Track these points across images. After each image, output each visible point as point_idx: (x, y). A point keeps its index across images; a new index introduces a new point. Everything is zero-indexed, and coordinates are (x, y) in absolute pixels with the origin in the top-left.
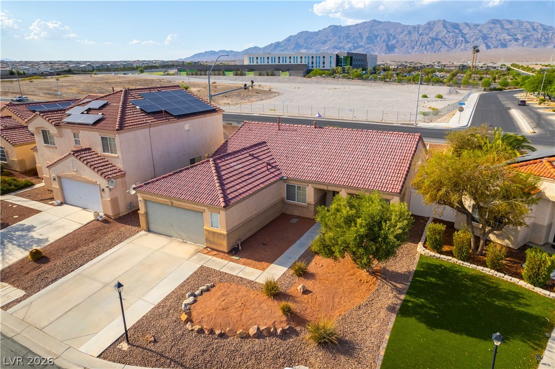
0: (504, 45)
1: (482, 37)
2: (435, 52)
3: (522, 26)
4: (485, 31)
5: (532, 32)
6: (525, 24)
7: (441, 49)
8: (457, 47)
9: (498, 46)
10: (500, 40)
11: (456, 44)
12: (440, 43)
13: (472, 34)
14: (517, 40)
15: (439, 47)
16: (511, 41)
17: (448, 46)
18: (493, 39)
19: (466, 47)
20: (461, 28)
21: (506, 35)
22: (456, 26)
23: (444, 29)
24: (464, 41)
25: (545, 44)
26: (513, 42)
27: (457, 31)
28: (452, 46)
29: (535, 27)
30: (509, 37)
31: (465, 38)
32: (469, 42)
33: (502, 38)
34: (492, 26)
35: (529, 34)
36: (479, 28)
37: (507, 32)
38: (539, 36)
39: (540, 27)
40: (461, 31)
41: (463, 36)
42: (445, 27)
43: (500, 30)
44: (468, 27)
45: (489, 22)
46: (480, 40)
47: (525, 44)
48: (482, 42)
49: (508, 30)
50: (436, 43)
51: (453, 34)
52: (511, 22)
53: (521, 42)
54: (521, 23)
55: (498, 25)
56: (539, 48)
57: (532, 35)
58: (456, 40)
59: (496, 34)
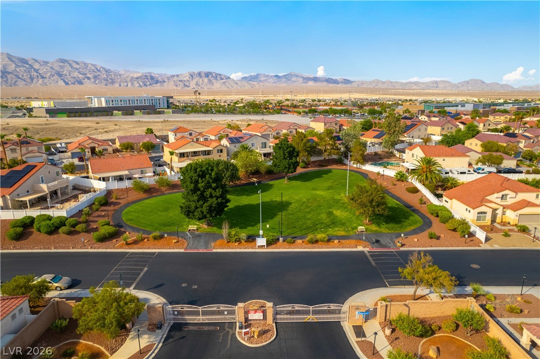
0: (80, 83)
1: (57, 74)
2: (11, 86)
3: (88, 67)
4: (57, 68)
5: (98, 73)
6: (90, 66)
7: (17, 83)
8: (34, 81)
9: (75, 82)
10: (74, 77)
11: (32, 79)
12: (14, 77)
13: (45, 70)
14: (89, 78)
15: (14, 80)
16: (84, 79)
17: (25, 81)
18: (68, 76)
19: (44, 82)
20: (30, 63)
21: (78, 74)
22: (24, 61)
23: (11, 63)
24: (40, 77)
25: (113, 83)
26: (86, 80)
27: (28, 66)
28: (28, 80)
29: (99, 69)
30: (80, 76)
31: (39, 73)
32: (45, 78)
33: (76, 77)
34: (61, 64)
35: (96, 74)
36: (49, 65)
37: (77, 71)
38: (105, 76)
39: (101, 69)
40: (31, 66)
41: (36, 71)
42: (12, 61)
43: (70, 69)
44: (37, 63)
45: (57, 61)
46: (56, 77)
47: (97, 82)
48: (59, 79)
49: (77, 69)
50: (9, 76)
51: (25, 69)
52: (78, 64)
53: (93, 80)
54: (86, 65)
55: (66, 64)
56: (110, 86)
57: (99, 75)
58: (31, 75)
59: (68, 72)
